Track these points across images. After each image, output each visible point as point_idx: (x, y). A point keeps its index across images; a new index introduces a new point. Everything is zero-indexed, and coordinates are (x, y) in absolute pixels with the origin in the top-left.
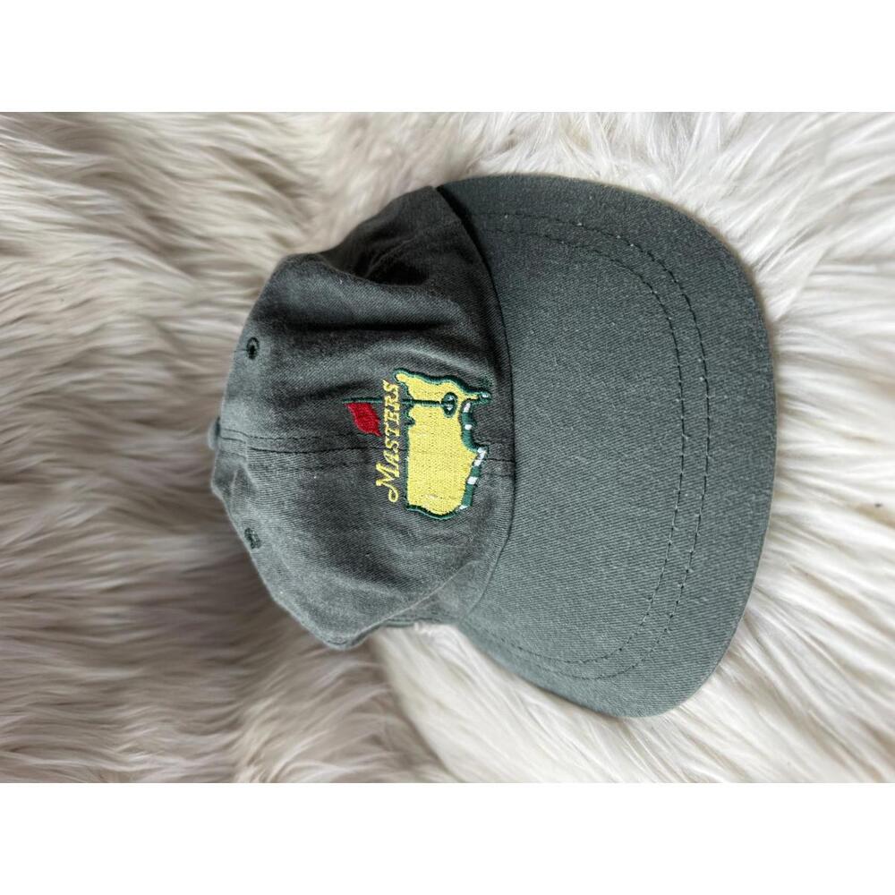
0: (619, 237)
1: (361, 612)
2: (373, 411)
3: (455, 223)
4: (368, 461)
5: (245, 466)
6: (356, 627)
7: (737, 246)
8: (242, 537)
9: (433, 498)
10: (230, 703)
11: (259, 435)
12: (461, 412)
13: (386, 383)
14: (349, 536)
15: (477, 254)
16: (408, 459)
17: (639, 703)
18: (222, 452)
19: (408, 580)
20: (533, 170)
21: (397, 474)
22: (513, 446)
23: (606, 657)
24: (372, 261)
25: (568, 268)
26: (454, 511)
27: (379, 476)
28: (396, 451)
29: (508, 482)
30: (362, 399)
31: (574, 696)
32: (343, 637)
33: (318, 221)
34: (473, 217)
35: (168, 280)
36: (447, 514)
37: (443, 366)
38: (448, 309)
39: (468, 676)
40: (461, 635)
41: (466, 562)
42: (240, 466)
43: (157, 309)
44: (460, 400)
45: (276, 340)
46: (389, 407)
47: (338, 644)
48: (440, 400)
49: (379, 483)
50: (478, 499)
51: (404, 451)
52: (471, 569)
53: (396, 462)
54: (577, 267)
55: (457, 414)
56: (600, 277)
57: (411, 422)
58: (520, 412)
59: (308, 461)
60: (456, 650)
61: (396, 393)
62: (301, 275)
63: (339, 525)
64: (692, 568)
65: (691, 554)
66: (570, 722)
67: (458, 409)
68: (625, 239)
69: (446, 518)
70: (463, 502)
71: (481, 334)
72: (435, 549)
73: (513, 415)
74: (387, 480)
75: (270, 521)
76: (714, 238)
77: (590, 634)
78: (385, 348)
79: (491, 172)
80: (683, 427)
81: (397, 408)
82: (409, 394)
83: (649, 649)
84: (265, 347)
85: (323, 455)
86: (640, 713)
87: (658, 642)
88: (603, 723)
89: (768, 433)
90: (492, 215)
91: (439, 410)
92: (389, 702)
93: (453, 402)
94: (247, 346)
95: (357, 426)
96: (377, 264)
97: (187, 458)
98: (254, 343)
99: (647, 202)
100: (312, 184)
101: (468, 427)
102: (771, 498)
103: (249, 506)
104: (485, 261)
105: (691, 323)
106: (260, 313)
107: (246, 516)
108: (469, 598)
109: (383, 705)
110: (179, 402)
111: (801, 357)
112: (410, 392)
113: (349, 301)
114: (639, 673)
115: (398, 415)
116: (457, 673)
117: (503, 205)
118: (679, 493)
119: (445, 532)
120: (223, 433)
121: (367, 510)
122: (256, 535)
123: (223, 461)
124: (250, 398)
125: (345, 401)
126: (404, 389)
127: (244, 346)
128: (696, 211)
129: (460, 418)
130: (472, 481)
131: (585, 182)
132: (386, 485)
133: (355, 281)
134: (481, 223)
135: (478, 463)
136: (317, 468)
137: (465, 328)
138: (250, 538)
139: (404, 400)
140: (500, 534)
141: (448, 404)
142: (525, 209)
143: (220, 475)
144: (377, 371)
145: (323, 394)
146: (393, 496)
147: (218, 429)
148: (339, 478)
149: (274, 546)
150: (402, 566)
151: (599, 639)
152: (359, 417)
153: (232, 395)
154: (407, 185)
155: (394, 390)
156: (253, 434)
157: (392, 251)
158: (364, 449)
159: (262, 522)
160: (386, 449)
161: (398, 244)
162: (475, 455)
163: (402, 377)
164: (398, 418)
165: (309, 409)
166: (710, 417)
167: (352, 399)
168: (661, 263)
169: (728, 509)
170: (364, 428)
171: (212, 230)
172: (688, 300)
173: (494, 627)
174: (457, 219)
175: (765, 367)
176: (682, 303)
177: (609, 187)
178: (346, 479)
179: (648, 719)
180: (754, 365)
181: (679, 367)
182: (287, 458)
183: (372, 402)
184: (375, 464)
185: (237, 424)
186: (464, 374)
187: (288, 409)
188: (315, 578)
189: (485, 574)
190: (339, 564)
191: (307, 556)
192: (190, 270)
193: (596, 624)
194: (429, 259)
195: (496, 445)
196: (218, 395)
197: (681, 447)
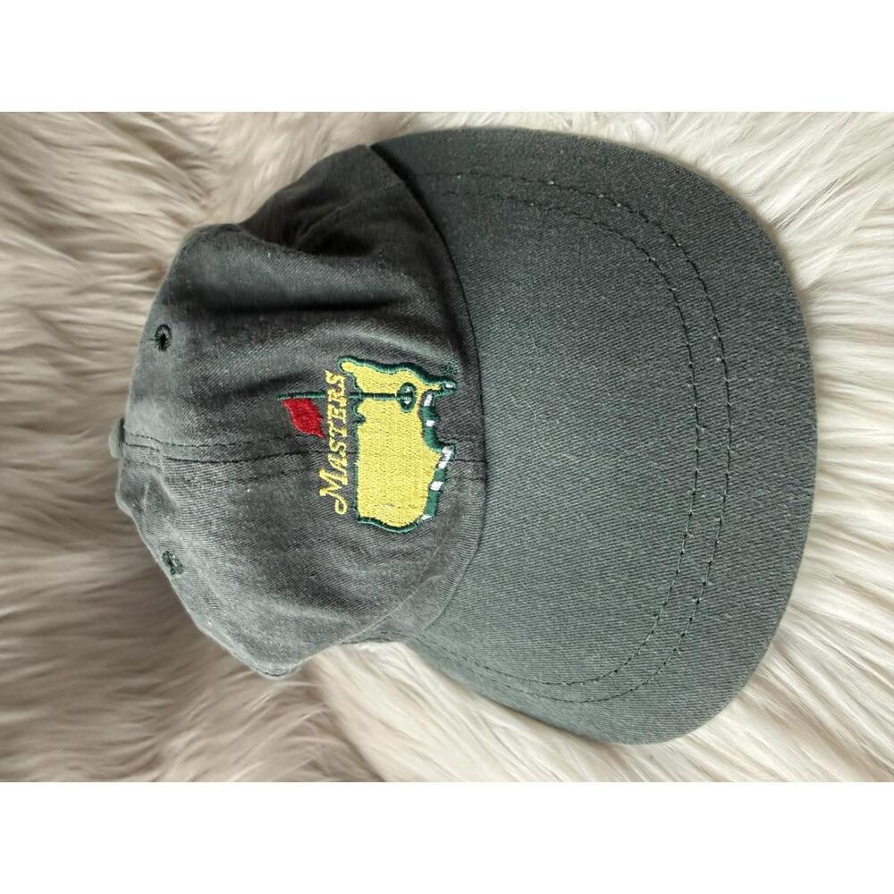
0: (602, 196)
1: (305, 641)
2: (315, 408)
3: (398, 184)
4: (309, 467)
5: (160, 479)
6: (299, 658)
7: (753, 200)
8: (160, 561)
9: (390, 508)
10: (145, 739)
11: (177, 442)
12: (421, 405)
13: (329, 374)
14: (289, 556)
15: (428, 221)
16: (358, 463)
17: (636, 729)
18: (129, 462)
19: (360, 603)
20: (487, 123)
21: (345, 481)
22: (484, 444)
23: (597, 680)
24: (300, 231)
25: (541, 234)
26: (415, 522)
27: (323, 484)
28: (343, 454)
29: (480, 486)
30: (300, 394)
31: (551, 718)
32: (284, 668)
33: (218, 196)
34: (419, 178)
35: (48, 264)
36: (407, 526)
37: (398, 352)
38: (401, 284)
39: (418, 694)
40: (411, 651)
41: (427, 578)
42: (152, 478)
43: (36, 297)
44: (420, 392)
45: (193, 327)
46: (333, 403)
47: (277, 676)
48: (395, 392)
49: (323, 493)
50: (444, 507)
51: (353, 454)
52: (431, 584)
53: (342, 467)
54: (553, 232)
55: (416, 408)
56: (582, 243)
57: (361, 420)
58: (492, 403)
59: (240, 471)
60: (403, 666)
61: (342, 386)
62: (219, 248)
63: (278, 544)
64: (711, 580)
65: (710, 564)
66: (547, 747)
67: (417, 402)
68: (609, 199)
69: (406, 531)
70: (426, 511)
71: (441, 313)
72: (392, 567)
73: (482, 407)
74: (332, 489)
75: (196, 543)
76: (722, 193)
77: (579, 655)
78: (328, 332)
79: (436, 127)
80: (697, 417)
81: (343, 403)
82: (357, 387)
83: (653, 672)
84: (179, 336)
85: (257, 463)
86: (637, 740)
87: (665, 663)
88: (590, 751)
89: (808, 421)
90: (441, 176)
91: (395, 403)
92: (325, 721)
93: (411, 395)
94: (156, 336)
95: (295, 426)
96: (306, 236)
97: (83, 465)
98: (166, 332)
99: (632, 154)
100: (210, 154)
101: (430, 423)
102: (813, 498)
103: (168, 525)
104: (437, 228)
105: (700, 294)
106: (170, 296)
107: (164, 538)
108: (425, 615)
109: (318, 725)
110: (67, 402)
111: (842, 329)
112: (359, 384)
113: (280, 278)
114: (638, 697)
115: (344, 411)
116: (406, 691)
117: (454, 163)
118: (694, 494)
119: (406, 547)
120: (129, 439)
121: (310, 524)
122: (177, 560)
123: (131, 471)
124: (163, 398)
125: (282, 399)
126: (351, 380)
127: (153, 335)
128: (696, 162)
129: (420, 413)
130: (437, 486)
131: (553, 135)
132: (331, 494)
133: (287, 253)
134: (428, 186)
135: (443, 465)
136: (251, 480)
137: (423, 307)
138: (170, 563)
139: (352, 394)
140: (467, 546)
141: (405, 397)
142: (482, 168)
143: (127, 487)
144: (320, 360)
145: (253, 390)
146: (341, 507)
147: (122, 435)
148: (276, 490)
149: (200, 571)
150: (353, 588)
151: (589, 661)
152: (298, 416)
153: (140, 395)
154: (326, 149)
155: (339, 382)
156: (170, 441)
157: (325, 218)
158: (305, 453)
159: (185, 545)
160: (331, 452)
161: (330, 211)
162: (439, 456)
163: (349, 366)
164: (345, 416)
165: (237, 409)
166: (731, 404)
167: (289, 395)
168: (658, 224)
169: (759, 511)
170: (303, 428)
171: (97, 207)
172: (695, 267)
173: (456, 646)
174: (401, 182)
175: (800, 342)
176: (687, 270)
177: (584, 139)
178: (284, 490)
179: (646, 747)
180: (786, 340)
181: (688, 346)
182: (213, 469)
183: (313, 397)
184: (318, 471)
185: (146, 428)
186: (424, 361)
187: (212, 410)
188: (251, 607)
189: (447, 590)
190: (280, 589)
191: (241, 582)
192: (74, 252)
193: (586, 644)
194: (373, 227)
195: (465, 443)
196: (122, 392)
197: (695, 440)
